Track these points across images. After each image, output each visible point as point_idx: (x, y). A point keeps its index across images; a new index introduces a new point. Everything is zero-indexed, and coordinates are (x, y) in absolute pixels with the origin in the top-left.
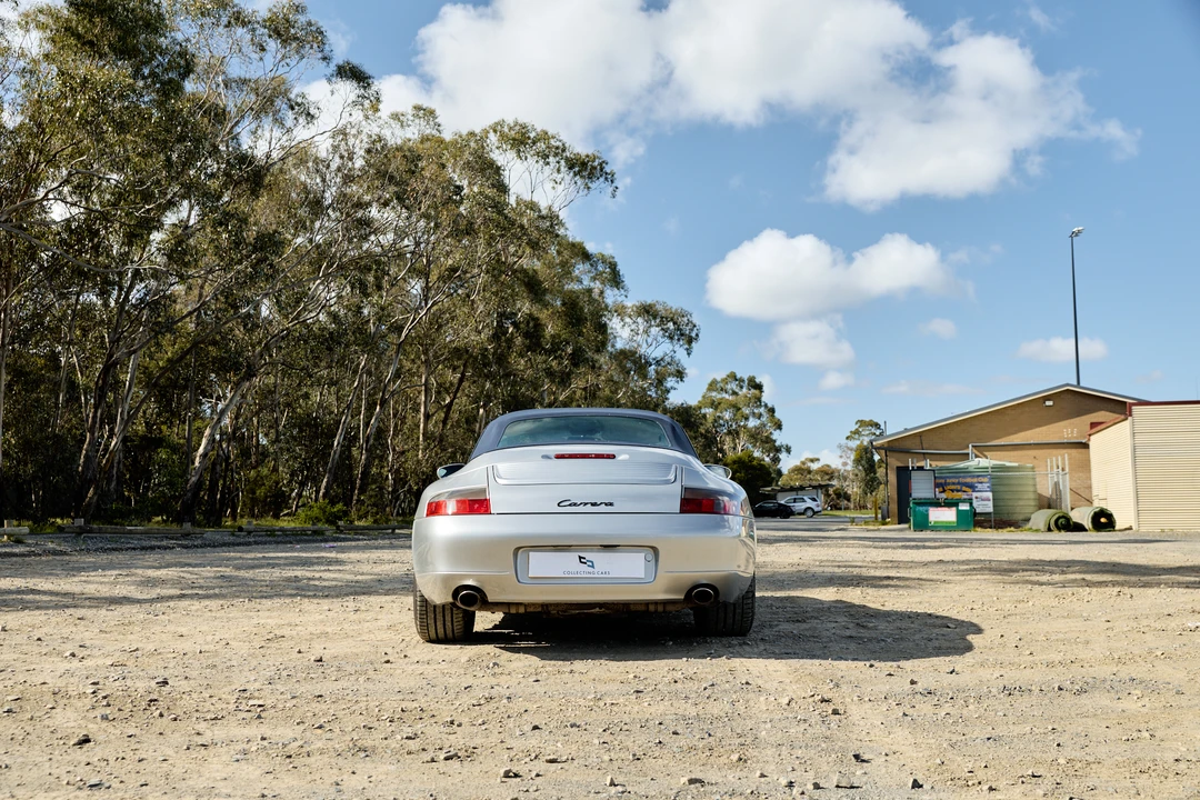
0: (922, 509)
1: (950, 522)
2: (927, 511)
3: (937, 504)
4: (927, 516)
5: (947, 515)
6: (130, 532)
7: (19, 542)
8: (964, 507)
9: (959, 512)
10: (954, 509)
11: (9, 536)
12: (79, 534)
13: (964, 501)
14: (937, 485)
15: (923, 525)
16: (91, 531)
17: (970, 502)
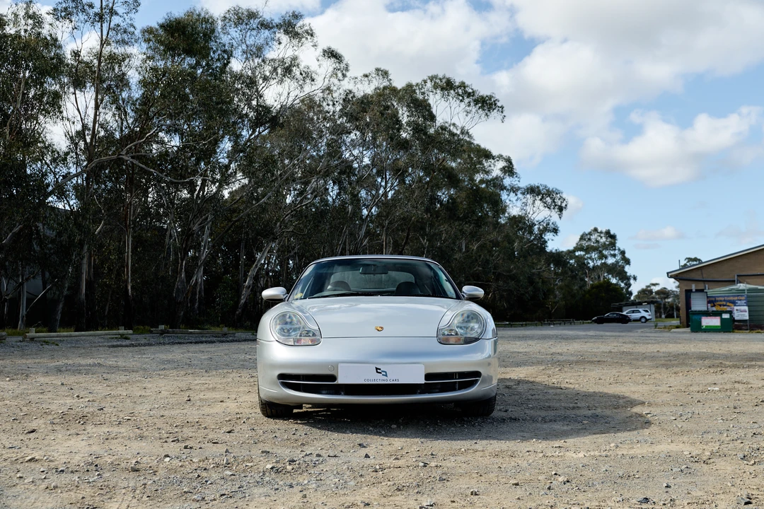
0: (697, 318)
1: (716, 326)
2: (701, 319)
3: (707, 315)
4: (700, 322)
5: (715, 322)
6: (191, 333)
7: (127, 339)
8: (726, 316)
9: (723, 321)
10: (718, 318)
11: (122, 335)
12: (162, 334)
13: (726, 312)
14: (709, 302)
15: (697, 328)
16: (168, 332)
17: (730, 312)
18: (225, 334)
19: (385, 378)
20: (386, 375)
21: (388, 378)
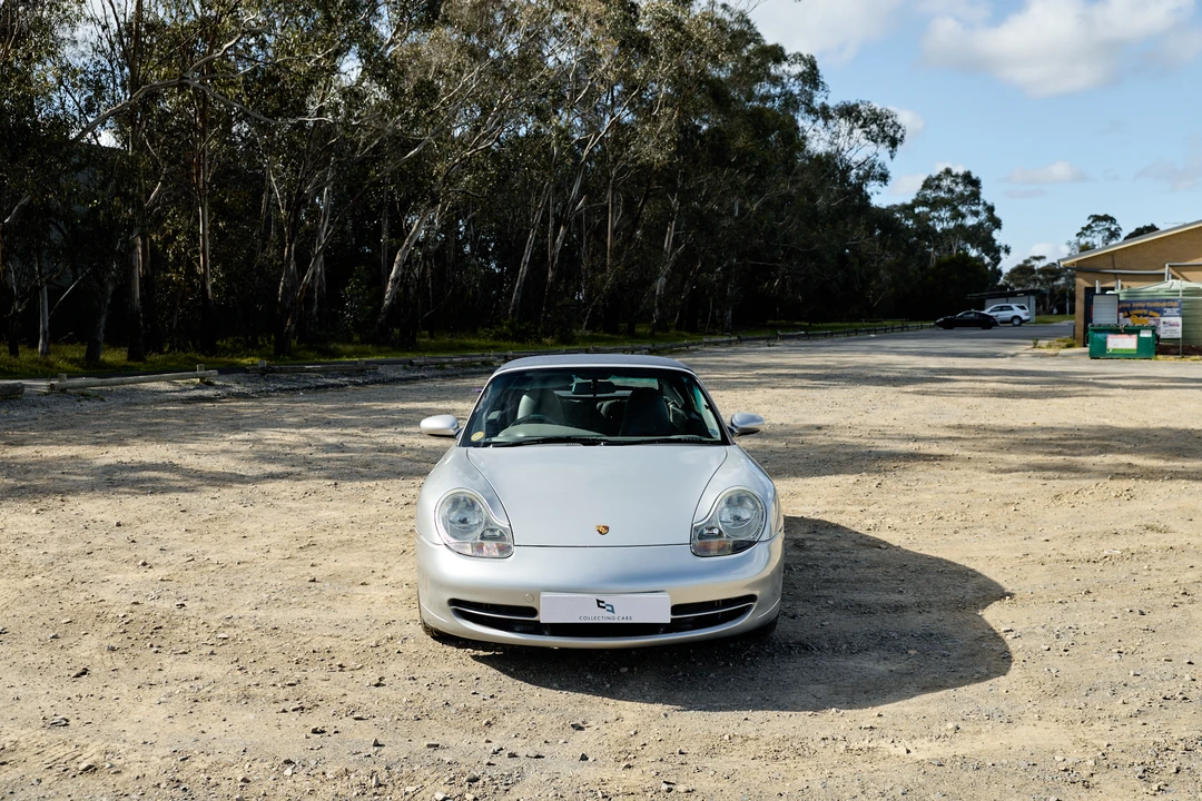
0: (1100, 336)
1: (1130, 350)
2: (1105, 338)
3: (1116, 331)
4: (1105, 343)
5: (1128, 343)
6: (309, 371)
7: (209, 384)
8: (1146, 334)
9: (1140, 340)
10: (1135, 337)
11: (202, 379)
12: (264, 374)
13: (1146, 328)
14: (1120, 310)
15: (1099, 353)
16: (273, 371)
17: (1154, 329)
18: (362, 370)
19: (611, 614)
20: (613, 611)
21: (616, 615)
